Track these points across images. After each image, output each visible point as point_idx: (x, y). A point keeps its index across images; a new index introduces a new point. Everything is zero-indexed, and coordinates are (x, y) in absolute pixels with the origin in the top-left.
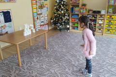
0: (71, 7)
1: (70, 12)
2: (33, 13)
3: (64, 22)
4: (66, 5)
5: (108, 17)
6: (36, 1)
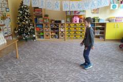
0: (35, 17)
1: (34, 22)
3: (30, 32)
4: (30, 16)
5: (67, 25)
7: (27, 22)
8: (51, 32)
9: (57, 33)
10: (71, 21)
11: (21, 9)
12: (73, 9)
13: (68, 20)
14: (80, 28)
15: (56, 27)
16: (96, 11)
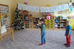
1: (23, 19)
2: (1, 20)
6: (3, 14)
7: (19, 19)
8: (34, 25)
11: (16, 12)
12: (47, 12)
14: (51, 23)
16: (60, 12)
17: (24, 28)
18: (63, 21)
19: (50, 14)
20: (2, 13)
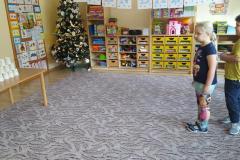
0: (89, 24)
1: (88, 33)
2: (12, 38)
3: (79, 53)
4: (80, 21)
5: (155, 39)
6: (18, 15)
7: (74, 34)
8: (122, 55)
9: (133, 56)
10: (164, 31)
11: (62, 8)
13: (158, 28)
15: (131, 43)
17: (89, 65)
18: (229, 43)
19: (181, 16)
20: (13, 12)
